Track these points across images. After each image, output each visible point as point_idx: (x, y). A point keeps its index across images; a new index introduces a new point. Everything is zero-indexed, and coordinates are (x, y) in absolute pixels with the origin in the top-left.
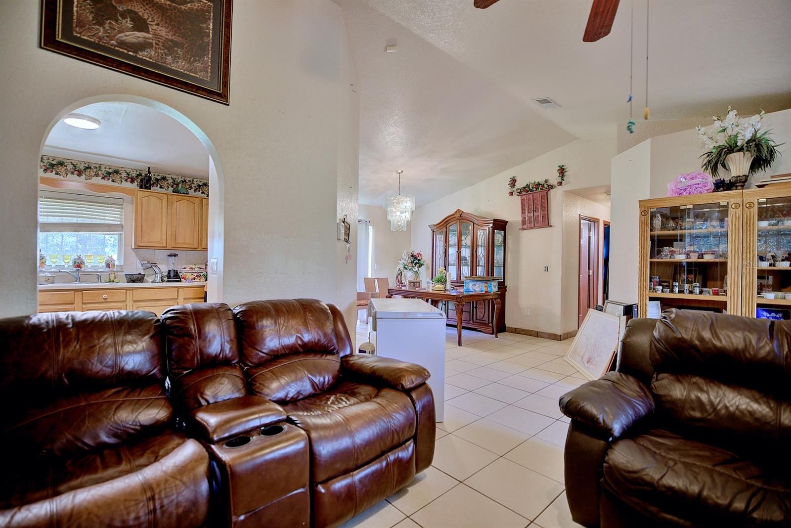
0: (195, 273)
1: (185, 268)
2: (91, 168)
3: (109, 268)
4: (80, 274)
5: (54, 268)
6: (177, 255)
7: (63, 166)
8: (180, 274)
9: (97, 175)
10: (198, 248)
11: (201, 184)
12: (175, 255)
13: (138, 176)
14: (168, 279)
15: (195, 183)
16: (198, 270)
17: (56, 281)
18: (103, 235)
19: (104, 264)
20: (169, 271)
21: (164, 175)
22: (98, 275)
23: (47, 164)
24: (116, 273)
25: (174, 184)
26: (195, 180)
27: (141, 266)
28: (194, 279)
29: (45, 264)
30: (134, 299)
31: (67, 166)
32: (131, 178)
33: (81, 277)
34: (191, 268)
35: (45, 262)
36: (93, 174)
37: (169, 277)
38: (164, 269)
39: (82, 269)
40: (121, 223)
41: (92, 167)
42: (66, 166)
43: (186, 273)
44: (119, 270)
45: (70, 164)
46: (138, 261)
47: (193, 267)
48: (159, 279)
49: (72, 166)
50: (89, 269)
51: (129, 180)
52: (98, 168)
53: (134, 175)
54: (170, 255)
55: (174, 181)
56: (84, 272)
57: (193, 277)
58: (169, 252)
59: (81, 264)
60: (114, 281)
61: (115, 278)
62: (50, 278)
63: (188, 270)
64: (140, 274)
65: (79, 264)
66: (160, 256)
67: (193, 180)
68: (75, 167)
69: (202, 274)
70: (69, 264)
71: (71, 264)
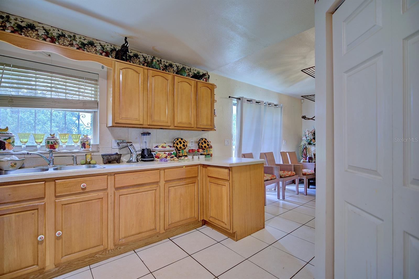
0: (167, 151)
1: (157, 147)
2: (64, 36)
3: (85, 148)
4: (54, 155)
5: (24, 149)
6: (150, 133)
7: (34, 30)
8: (153, 153)
9: (72, 45)
10: (170, 126)
11: (167, 64)
12: (149, 134)
13: (112, 50)
14: (142, 158)
15: (163, 63)
16: (169, 148)
17: (26, 165)
18: (78, 113)
19: (79, 144)
20: (143, 150)
21: (136, 52)
22: (73, 156)
23: (14, 25)
24: (92, 154)
25: (145, 63)
26: (163, 60)
27: (116, 145)
28: (166, 157)
29: (14, 145)
30: (117, 186)
31: (39, 30)
32: (106, 52)
33: (55, 158)
34: (163, 147)
35: (13, 142)
36: (67, 43)
37: (143, 156)
38: (138, 147)
39: (57, 150)
40: (96, 100)
41: (66, 36)
42: (37, 30)
43: (159, 151)
44: (95, 149)
45: (42, 28)
46: (113, 140)
47: (164, 145)
48: (134, 159)
49: (44, 31)
50: (64, 149)
51: (104, 54)
52: (73, 38)
53: (109, 49)
54: (144, 134)
55: (145, 59)
56: (58, 153)
57: (165, 155)
58: (142, 131)
59: (55, 144)
60: (91, 162)
61: (91, 159)
62: (17, 162)
63: (160, 148)
64: (117, 154)
65: (52, 145)
66: (133, 134)
67: (161, 60)
68: (48, 33)
69: (172, 152)
70: (41, 145)
71: (44, 144)
